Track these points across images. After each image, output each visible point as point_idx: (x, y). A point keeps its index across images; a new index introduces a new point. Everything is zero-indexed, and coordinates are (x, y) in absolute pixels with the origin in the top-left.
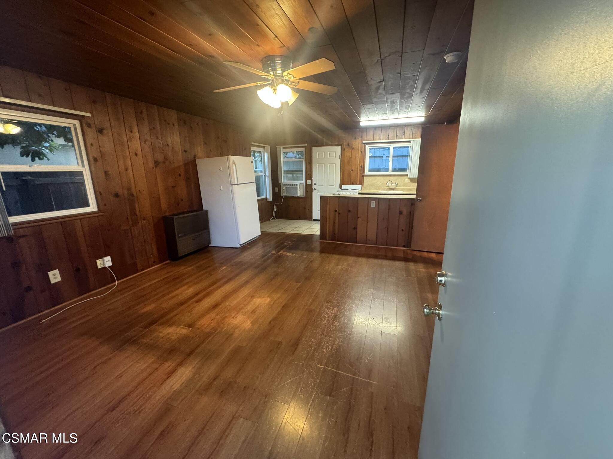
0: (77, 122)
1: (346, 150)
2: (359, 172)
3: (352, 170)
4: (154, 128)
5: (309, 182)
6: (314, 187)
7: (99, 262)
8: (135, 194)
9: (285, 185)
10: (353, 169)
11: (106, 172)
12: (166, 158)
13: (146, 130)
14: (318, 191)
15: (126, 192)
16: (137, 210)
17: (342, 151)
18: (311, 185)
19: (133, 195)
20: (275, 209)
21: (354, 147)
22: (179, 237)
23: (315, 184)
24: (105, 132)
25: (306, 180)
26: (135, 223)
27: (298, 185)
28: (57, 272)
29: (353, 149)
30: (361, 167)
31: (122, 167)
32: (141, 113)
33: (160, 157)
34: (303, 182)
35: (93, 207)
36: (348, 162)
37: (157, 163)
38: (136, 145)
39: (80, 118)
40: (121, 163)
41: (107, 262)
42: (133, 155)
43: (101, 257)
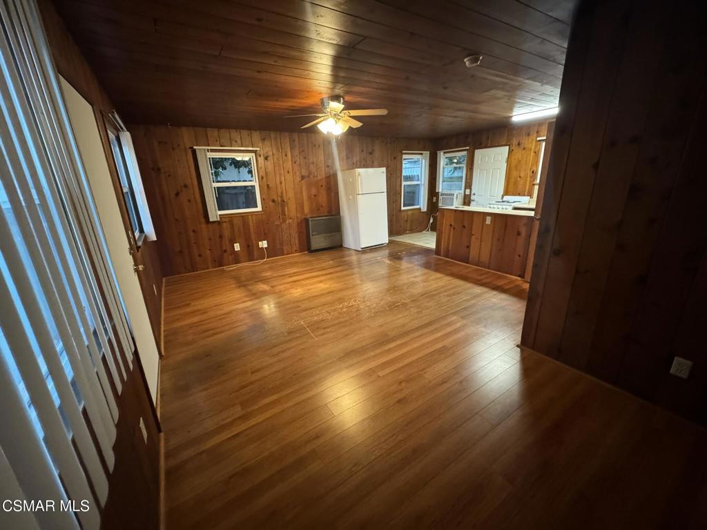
0: (254, 154)
1: (515, 151)
2: (528, 179)
3: (520, 177)
4: (303, 151)
5: (468, 192)
6: (472, 198)
7: (260, 243)
8: (285, 200)
9: (442, 194)
10: (522, 175)
11: (268, 185)
12: (310, 173)
13: (297, 152)
14: (477, 202)
15: (279, 199)
16: (286, 211)
17: (510, 152)
18: (470, 195)
19: (284, 201)
20: (431, 221)
21: (526, 146)
22: (313, 235)
23: (474, 194)
24: (269, 158)
25: (465, 189)
26: (284, 221)
27: (455, 195)
28: (238, 244)
29: (524, 149)
30: (533, 172)
31: (278, 182)
32: (294, 141)
33: (304, 173)
34: (462, 191)
35: (259, 208)
36: (516, 166)
37: (303, 178)
38: (289, 165)
39: (255, 152)
40: (278, 179)
41: (264, 244)
42: (286, 172)
43: (261, 241)
